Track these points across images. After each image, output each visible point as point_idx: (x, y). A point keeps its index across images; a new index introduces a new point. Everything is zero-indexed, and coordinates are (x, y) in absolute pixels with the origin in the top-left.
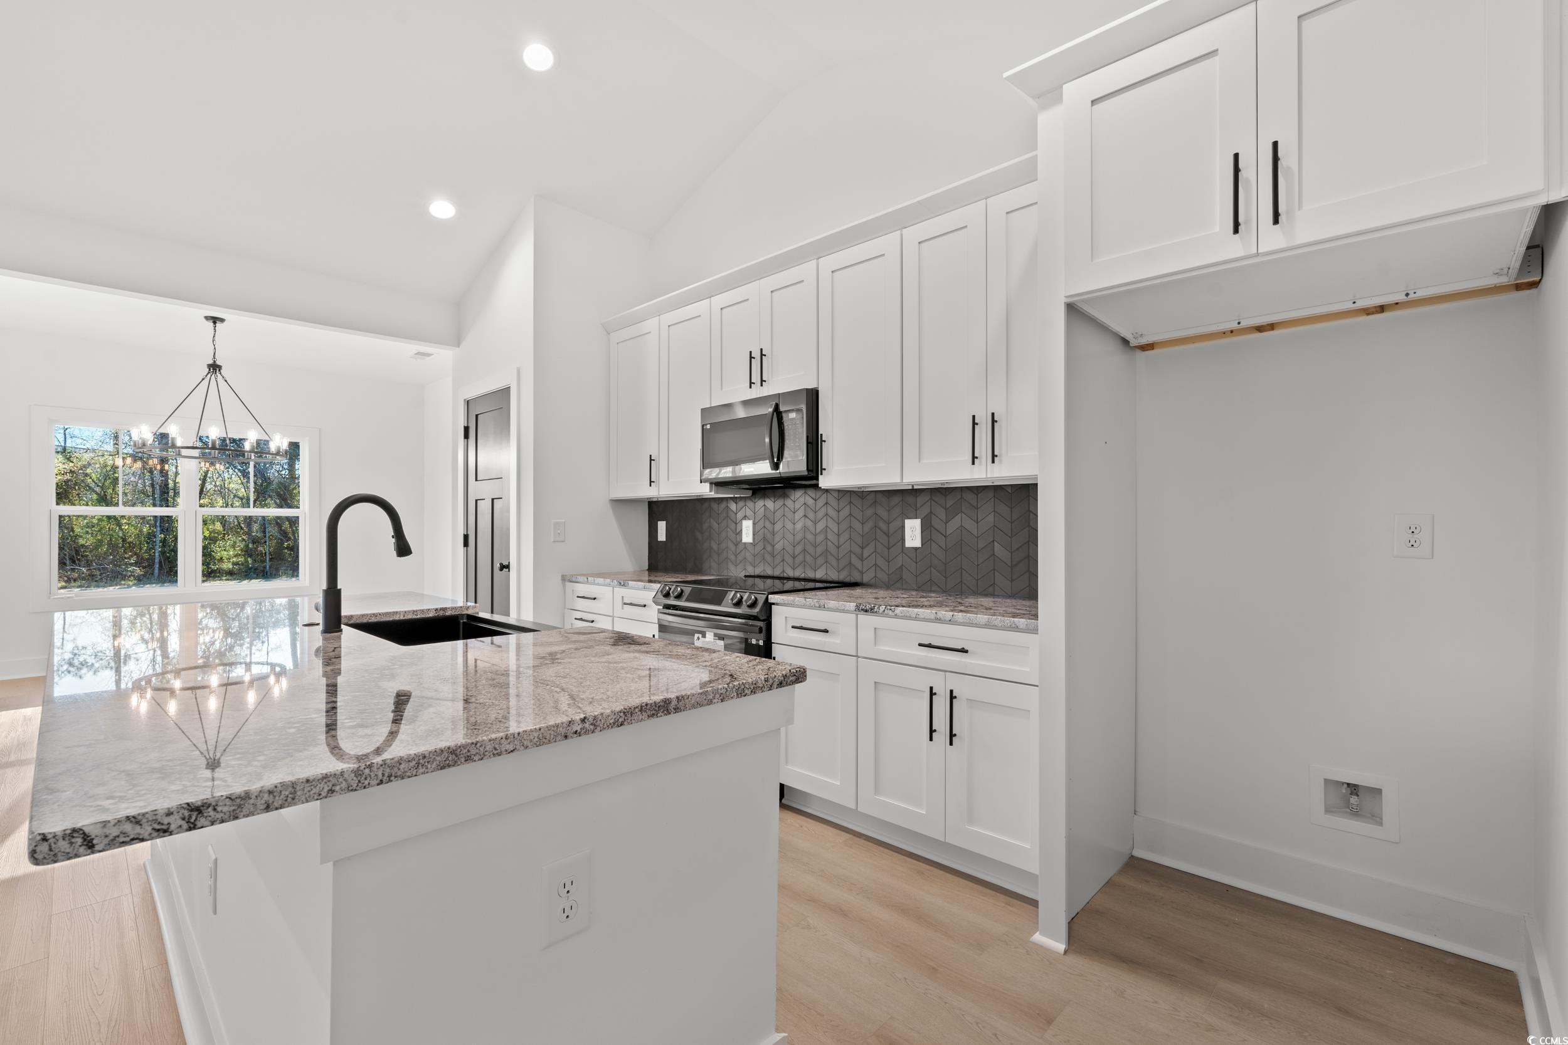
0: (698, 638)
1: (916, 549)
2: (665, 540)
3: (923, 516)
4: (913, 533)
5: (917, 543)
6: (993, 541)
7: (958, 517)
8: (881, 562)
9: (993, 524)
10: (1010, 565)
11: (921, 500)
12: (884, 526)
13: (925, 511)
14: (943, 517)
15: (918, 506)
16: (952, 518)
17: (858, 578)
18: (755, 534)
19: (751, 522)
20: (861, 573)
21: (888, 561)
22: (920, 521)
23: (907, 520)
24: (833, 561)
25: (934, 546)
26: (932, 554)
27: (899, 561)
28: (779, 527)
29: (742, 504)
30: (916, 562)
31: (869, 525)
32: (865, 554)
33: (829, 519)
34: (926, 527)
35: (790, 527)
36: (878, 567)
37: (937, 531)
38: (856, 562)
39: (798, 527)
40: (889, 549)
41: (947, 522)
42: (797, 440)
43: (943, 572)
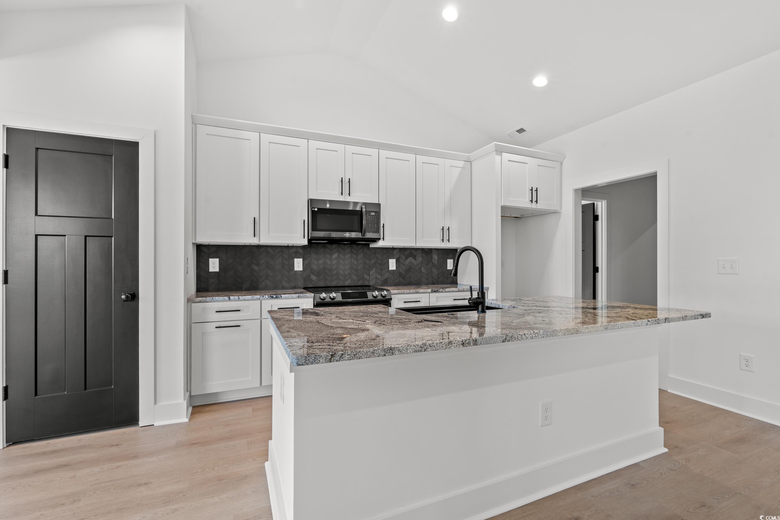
1: (393, 270)
2: (218, 271)
4: (392, 264)
5: (394, 268)
6: (421, 267)
7: (410, 258)
8: (379, 276)
9: (421, 261)
10: (426, 274)
11: (395, 252)
12: (380, 262)
13: (397, 256)
14: (404, 258)
15: (394, 254)
16: (407, 259)
17: (367, 284)
18: (304, 265)
19: (301, 259)
20: (369, 281)
21: (382, 276)
22: (395, 259)
23: (390, 260)
24: (355, 277)
25: (400, 269)
26: (400, 273)
27: (387, 275)
28: (321, 262)
29: (294, 250)
30: (393, 275)
31: (373, 261)
32: (371, 273)
33: (352, 259)
34: (397, 262)
35: (328, 262)
36: (377, 278)
37: (402, 263)
38: (366, 276)
39: (334, 262)
40: (382, 270)
41: (405, 260)
42: (375, 225)
43: (404, 278)
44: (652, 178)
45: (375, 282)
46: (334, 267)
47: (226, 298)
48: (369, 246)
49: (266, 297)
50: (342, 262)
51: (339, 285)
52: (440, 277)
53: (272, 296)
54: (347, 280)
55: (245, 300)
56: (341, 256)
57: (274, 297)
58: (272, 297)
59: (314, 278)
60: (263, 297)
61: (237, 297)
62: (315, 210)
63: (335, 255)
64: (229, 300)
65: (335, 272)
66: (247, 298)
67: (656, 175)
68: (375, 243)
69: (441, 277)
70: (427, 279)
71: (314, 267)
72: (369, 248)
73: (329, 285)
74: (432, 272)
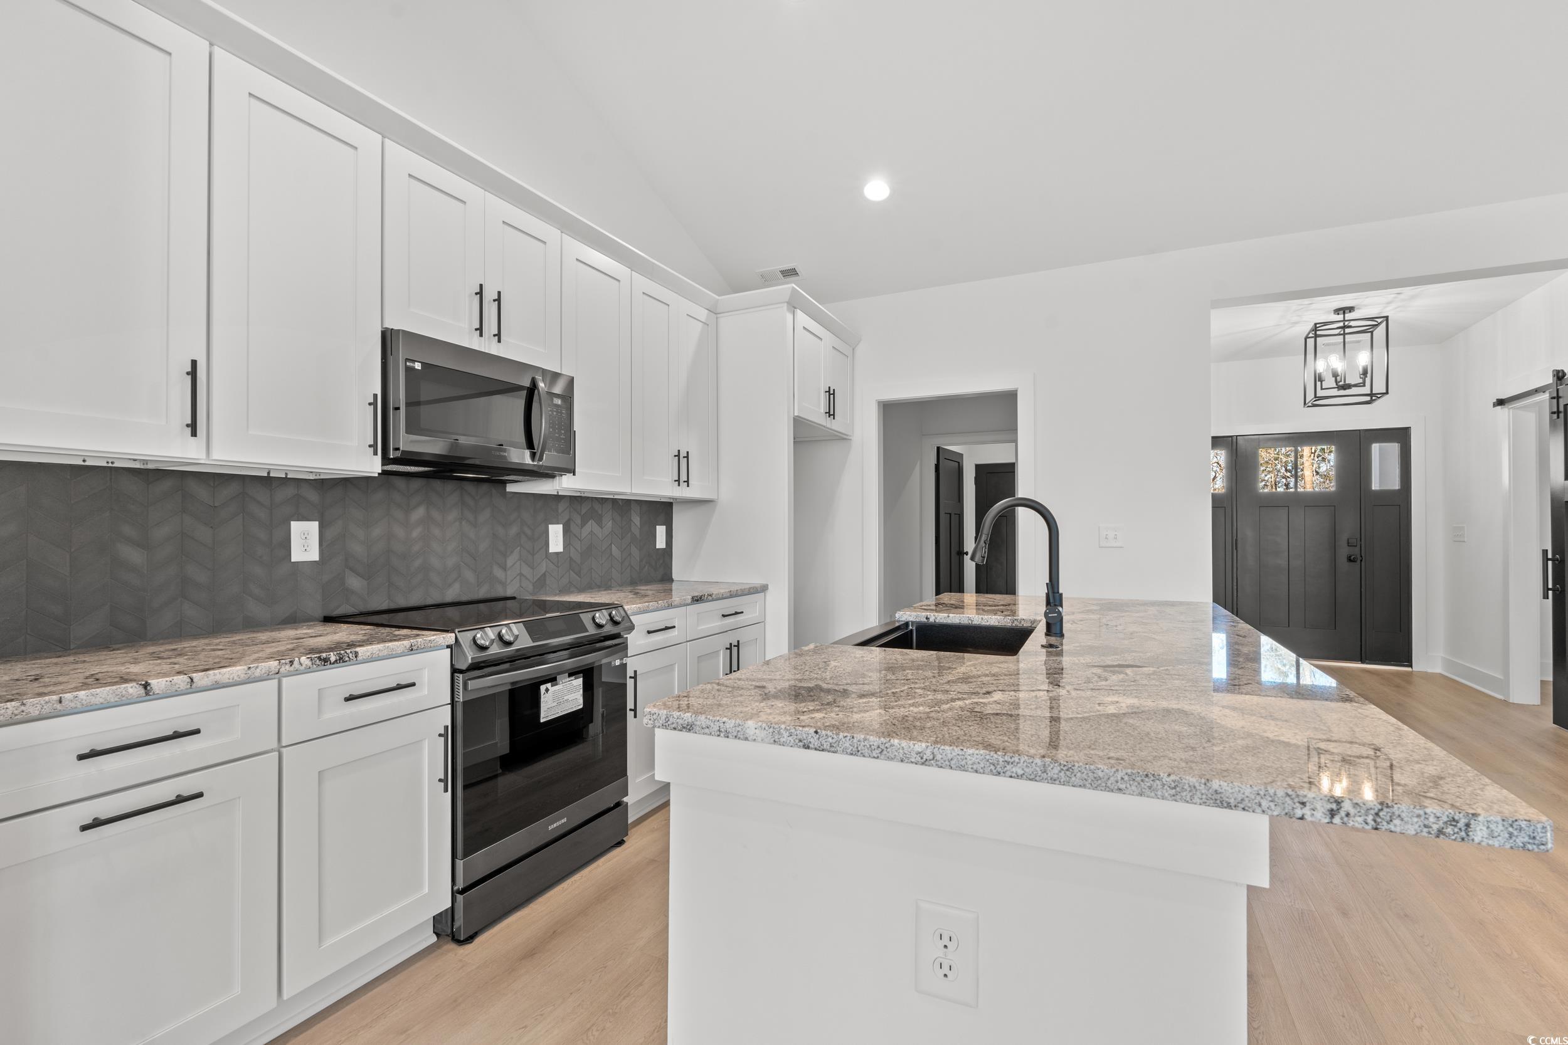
0: (547, 690)
1: (557, 554)
3: (564, 521)
4: (556, 538)
5: (560, 549)
6: (611, 544)
7: (590, 523)
8: (526, 571)
9: (611, 530)
10: (620, 561)
11: (562, 506)
12: (529, 532)
13: (565, 517)
14: (579, 521)
15: (560, 511)
16: (585, 525)
17: (500, 592)
18: (325, 544)
19: (316, 524)
20: (504, 584)
21: (533, 568)
22: (562, 525)
23: (550, 526)
24: (469, 575)
25: (572, 550)
26: (571, 559)
27: (543, 567)
28: (377, 532)
29: (290, 491)
30: (558, 567)
31: (514, 530)
32: (510, 562)
33: (464, 523)
34: (566, 531)
35: (399, 532)
36: (523, 575)
37: (575, 535)
38: (498, 573)
39: (416, 533)
40: (533, 555)
41: (582, 527)
42: (563, 432)
43: (578, 574)
44: (1010, 397)
45: (518, 585)
46: (416, 548)
47: (131, 691)
48: (506, 490)
49: (301, 664)
50: (436, 532)
51: (430, 602)
52: (645, 566)
53: (324, 655)
54: (450, 585)
55: (217, 686)
56: (436, 514)
57: (333, 659)
58: (326, 660)
59: (355, 582)
60: (292, 663)
61: (185, 678)
62: (413, 369)
63: (419, 513)
64: (147, 694)
65: (418, 563)
66: (227, 676)
67: (1016, 395)
68: (551, 479)
69: (647, 567)
70: (622, 573)
71: (357, 549)
72: (504, 494)
73: (402, 602)
74: (630, 554)
